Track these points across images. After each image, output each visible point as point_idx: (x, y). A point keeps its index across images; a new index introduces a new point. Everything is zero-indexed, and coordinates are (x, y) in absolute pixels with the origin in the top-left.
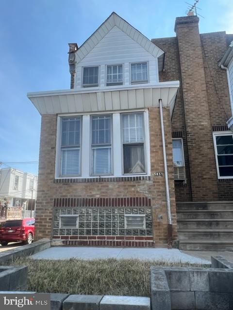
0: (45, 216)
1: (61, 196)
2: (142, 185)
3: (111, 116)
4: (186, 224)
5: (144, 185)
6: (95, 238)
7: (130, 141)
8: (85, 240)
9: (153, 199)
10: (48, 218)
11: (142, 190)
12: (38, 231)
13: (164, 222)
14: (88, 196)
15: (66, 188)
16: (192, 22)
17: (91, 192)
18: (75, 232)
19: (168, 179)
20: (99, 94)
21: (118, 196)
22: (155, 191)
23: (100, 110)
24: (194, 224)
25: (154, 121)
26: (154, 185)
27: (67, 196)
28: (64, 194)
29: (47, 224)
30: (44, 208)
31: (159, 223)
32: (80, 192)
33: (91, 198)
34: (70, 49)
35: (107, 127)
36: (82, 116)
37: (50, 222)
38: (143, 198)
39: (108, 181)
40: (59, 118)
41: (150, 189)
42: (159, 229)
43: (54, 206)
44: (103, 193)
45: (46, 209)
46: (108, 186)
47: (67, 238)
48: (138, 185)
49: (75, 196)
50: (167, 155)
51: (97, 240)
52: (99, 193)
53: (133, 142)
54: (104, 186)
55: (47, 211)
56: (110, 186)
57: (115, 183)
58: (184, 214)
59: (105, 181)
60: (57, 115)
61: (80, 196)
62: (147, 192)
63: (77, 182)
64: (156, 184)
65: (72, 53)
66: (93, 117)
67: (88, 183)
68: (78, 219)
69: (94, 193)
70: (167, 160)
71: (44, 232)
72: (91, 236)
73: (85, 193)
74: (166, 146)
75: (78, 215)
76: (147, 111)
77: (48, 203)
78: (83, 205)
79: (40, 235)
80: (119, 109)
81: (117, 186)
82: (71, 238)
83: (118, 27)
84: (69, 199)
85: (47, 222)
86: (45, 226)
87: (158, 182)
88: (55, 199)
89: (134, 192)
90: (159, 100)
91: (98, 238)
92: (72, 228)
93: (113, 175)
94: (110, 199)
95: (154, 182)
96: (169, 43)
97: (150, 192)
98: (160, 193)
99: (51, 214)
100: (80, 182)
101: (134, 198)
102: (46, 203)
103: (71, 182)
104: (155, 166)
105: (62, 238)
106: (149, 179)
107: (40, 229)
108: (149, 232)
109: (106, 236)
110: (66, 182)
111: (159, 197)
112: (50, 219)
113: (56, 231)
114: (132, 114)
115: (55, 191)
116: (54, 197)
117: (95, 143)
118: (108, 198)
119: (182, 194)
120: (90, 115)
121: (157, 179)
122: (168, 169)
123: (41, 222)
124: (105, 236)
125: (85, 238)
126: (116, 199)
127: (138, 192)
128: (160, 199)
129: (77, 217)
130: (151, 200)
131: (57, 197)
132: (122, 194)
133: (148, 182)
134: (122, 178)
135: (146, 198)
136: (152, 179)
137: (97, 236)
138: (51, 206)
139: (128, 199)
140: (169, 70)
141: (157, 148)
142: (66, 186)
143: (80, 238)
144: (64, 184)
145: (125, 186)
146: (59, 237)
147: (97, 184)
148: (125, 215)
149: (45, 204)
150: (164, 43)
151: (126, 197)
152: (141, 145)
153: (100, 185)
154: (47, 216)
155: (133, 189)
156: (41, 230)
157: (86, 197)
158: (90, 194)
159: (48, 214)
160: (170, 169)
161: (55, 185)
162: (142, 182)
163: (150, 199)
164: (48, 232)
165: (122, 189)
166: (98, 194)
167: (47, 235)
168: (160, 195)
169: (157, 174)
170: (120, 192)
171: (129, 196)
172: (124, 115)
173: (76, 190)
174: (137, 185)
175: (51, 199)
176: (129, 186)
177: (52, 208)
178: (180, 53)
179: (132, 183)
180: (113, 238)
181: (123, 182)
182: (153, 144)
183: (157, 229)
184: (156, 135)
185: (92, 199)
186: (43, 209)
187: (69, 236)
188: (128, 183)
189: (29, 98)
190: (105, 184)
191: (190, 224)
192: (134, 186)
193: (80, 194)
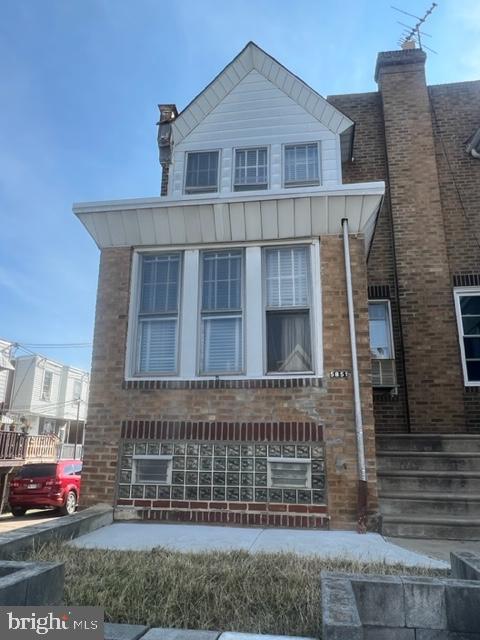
0: (103, 457)
1: (137, 417)
2: (304, 396)
3: (242, 252)
4: (396, 481)
5: (308, 396)
6: (204, 506)
7: (280, 304)
8: (185, 510)
9: (327, 426)
10: (109, 462)
11: (305, 407)
12: (88, 488)
13: (350, 475)
14: (192, 417)
15: (147, 400)
16: (411, 62)
17: (198, 410)
18: (164, 493)
19: (360, 385)
20: (219, 208)
21: (255, 418)
22: (332, 409)
23: (220, 239)
24: (414, 481)
25: (331, 264)
26: (330, 398)
27: (148, 416)
28: (143, 412)
29: (107, 475)
30: (100, 440)
31: (340, 477)
32: (177, 409)
33: (198, 422)
34: (161, 116)
35: (234, 276)
36: (183, 251)
37: (113, 471)
38: (307, 424)
39: (234, 387)
40: (135, 256)
41: (321, 404)
42: (340, 491)
43: (123, 436)
44: (224, 411)
45: (105, 444)
46: (233, 398)
47: (147, 504)
48: (296, 397)
49: (165, 417)
50: (357, 333)
51: (209, 510)
52: (214, 411)
53: (287, 307)
54: (226, 398)
55: (107, 447)
56: (239, 398)
57: (249, 392)
58: (392, 461)
59: (228, 387)
60: (132, 248)
61: (176, 417)
62: (314, 412)
63: (170, 388)
64: (334, 395)
65: (165, 123)
66: (205, 255)
67: (193, 391)
68: (171, 465)
69: (205, 411)
70: (358, 345)
71: (99, 490)
72: (198, 501)
73: (186, 410)
74: (356, 316)
75: (170, 457)
76: (316, 243)
77: (110, 430)
78: (182, 438)
79: (93, 496)
80: (260, 237)
81: (252, 399)
82: (156, 504)
83: (260, 73)
84: (153, 423)
85: (106, 470)
86: (104, 477)
87: (339, 391)
88: (124, 423)
89: (288, 410)
90: (343, 220)
91: (212, 505)
92: (158, 483)
93: (244, 374)
94: (237, 424)
95: (330, 391)
96: (364, 104)
97: (321, 412)
98: (342, 415)
99: (114, 454)
100: (175, 389)
101: (288, 424)
102: (106, 430)
103: (158, 387)
104: (333, 358)
105: (138, 504)
106: (320, 385)
107: (92, 483)
108: (319, 497)
109: (228, 502)
110: (148, 387)
111: (341, 423)
112: (112, 464)
113: (124, 490)
114: (286, 249)
115: (124, 405)
116: (123, 418)
117: (210, 307)
118: (234, 421)
119: (387, 417)
120: (200, 251)
121: (336, 384)
122: (359, 365)
123: (95, 470)
124: (226, 501)
125: (185, 505)
126: (250, 424)
127: (295, 411)
128: (342, 426)
129: (168, 461)
130: (324, 428)
131: (129, 419)
132: (264, 415)
133: (317, 390)
134: (264, 381)
135: (314, 425)
136: (325, 384)
137: (209, 502)
138: (116, 435)
139: (275, 424)
140: (363, 160)
141: (335, 319)
142: (146, 395)
143: (175, 505)
144: (143, 392)
145: (268, 398)
146: (130, 503)
147: (211, 392)
148: (269, 459)
149: (103, 432)
150: (353, 104)
151: (272, 422)
152: (304, 313)
153: (218, 395)
154: (108, 457)
155: (286, 405)
156: (94, 486)
157: (188, 419)
158: (198, 414)
159: (110, 453)
160: (363, 364)
161: (124, 393)
162: (305, 390)
163: (320, 427)
164: (109, 490)
165: (262, 405)
166: (212, 414)
167: (106, 497)
168: (342, 419)
169: (337, 374)
170: (259, 411)
171: (276, 420)
172: (269, 251)
173: (167, 403)
174: (293, 395)
175: (117, 423)
176: (276, 397)
177: (117, 440)
178: (387, 124)
179: (284, 393)
180: (243, 507)
181: (264, 390)
182: (329, 311)
183: (334, 491)
184: (335, 292)
185: (201, 424)
186: (98, 443)
187: (152, 500)
188: (276, 392)
189: (76, 214)
190: (227, 393)
191: (405, 481)
192: (288, 398)
193: (177, 414)
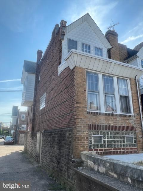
3: (112, 78)
5: (132, 120)
8: (107, 151)
10: (86, 137)
11: (132, 122)
12: (80, 146)
14: (107, 124)
15: (95, 118)
17: (108, 122)
18: (101, 146)
21: (121, 125)
22: (137, 123)
23: (109, 73)
25: (133, 86)
26: (136, 120)
27: (96, 123)
28: (94, 122)
29: (85, 141)
31: (139, 140)
32: (103, 121)
36: (98, 73)
37: (87, 140)
38: (132, 127)
39: (117, 116)
41: (135, 122)
43: (89, 129)
44: (115, 122)
46: (116, 119)
47: (97, 150)
49: (100, 123)
51: (113, 151)
56: (118, 119)
57: (120, 117)
59: (115, 116)
63: (101, 115)
67: (107, 116)
69: (110, 122)
71: (84, 147)
73: (105, 122)
77: (85, 127)
81: (120, 119)
83: (88, 23)
84: (97, 125)
88: (89, 125)
89: (128, 123)
90: (136, 75)
92: (99, 144)
94: (118, 126)
97: (135, 124)
99: (87, 135)
101: (129, 127)
102: (83, 127)
103: (98, 114)
104: (136, 110)
106: (134, 117)
109: (117, 148)
110: (95, 114)
114: (121, 79)
116: (88, 123)
121: (137, 117)
127: (130, 123)
129: (102, 137)
130: (136, 128)
131: (90, 123)
135: (134, 127)
137: (113, 148)
141: (135, 100)
144: (93, 115)
145: (124, 119)
147: (111, 117)
148: (125, 136)
151: (126, 126)
153: (113, 118)
156: (82, 146)
161: (88, 115)
164: (86, 146)
165: (123, 121)
166: (112, 123)
167: (86, 149)
169: (137, 114)
170: (122, 123)
173: (100, 119)
174: (129, 119)
179: (127, 118)
180: (120, 149)
181: (123, 117)
182: (134, 98)
183: (138, 144)
184: (135, 93)
185: (109, 126)
186: (81, 131)
192: (128, 120)
193: (103, 123)
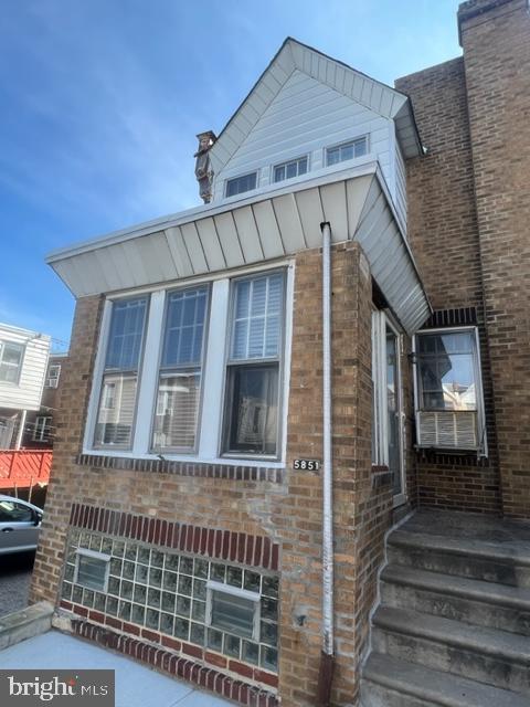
1: (85, 500)
2: (258, 495)
3: (208, 288)
5: (263, 496)
8: (117, 632)
9: (287, 546)
10: (57, 551)
11: (257, 513)
12: (38, 580)
13: (311, 636)
14: (133, 507)
15: (96, 480)
17: (140, 500)
19: (334, 485)
21: (196, 518)
22: (294, 519)
23: (182, 275)
25: (307, 294)
26: (292, 502)
27: (94, 501)
29: (54, 567)
30: (54, 524)
31: (298, 634)
32: (119, 497)
33: (138, 515)
34: (200, 147)
36: (150, 294)
37: (59, 564)
38: (259, 539)
39: (178, 472)
40: (108, 305)
41: (279, 511)
42: (295, 658)
43: (71, 522)
44: (166, 504)
45: (56, 528)
46: (176, 487)
47: (85, 613)
48: (249, 495)
49: (108, 504)
50: (334, 400)
51: (140, 639)
52: (156, 503)
53: (256, 359)
54: (168, 486)
56: (182, 489)
57: (194, 480)
59: (171, 471)
60: (103, 296)
61: (118, 506)
62: (270, 522)
63: (116, 466)
64: (297, 497)
65: (203, 153)
67: (136, 473)
68: (108, 568)
69: (146, 502)
70: (334, 419)
71: (47, 585)
72: (131, 623)
73: (127, 498)
74: (335, 372)
75: (109, 558)
76: (293, 263)
77: (62, 512)
79: (41, 591)
80: (224, 265)
81: (197, 491)
82: (92, 616)
83: (303, 71)
84: (97, 509)
85: (53, 561)
86: (50, 569)
87: (305, 492)
88: (74, 506)
89: (237, 513)
90: (322, 225)
92: (96, 589)
93: (195, 454)
94: (178, 525)
95: (293, 490)
97: (278, 522)
98: (307, 532)
99: (62, 543)
101: (235, 535)
102: (59, 512)
103: (106, 464)
104: (300, 439)
106: (279, 481)
107: (41, 575)
108: (272, 657)
109: (161, 634)
110: (96, 464)
111: (304, 544)
112: (60, 555)
113: (67, 589)
114: (259, 279)
115: (76, 484)
116: (74, 500)
118: (174, 521)
120: (166, 291)
121: (301, 481)
122: (334, 452)
123: (45, 559)
124: (158, 632)
125: (118, 625)
126: (191, 527)
127: (245, 515)
128: (306, 550)
130: (280, 549)
131: (78, 501)
132: (208, 516)
133: (275, 486)
134: (217, 466)
135: (267, 541)
136: (286, 479)
137: (141, 627)
138: (66, 520)
139: (219, 532)
141: (307, 378)
142: (95, 474)
143: (109, 621)
145: (215, 492)
147: (155, 477)
148: (211, 584)
149: (56, 514)
151: (216, 528)
152: (273, 366)
153: (162, 482)
154: (57, 546)
155: (235, 506)
157: (129, 511)
158: (139, 505)
159: (59, 541)
160: (344, 451)
161: (77, 469)
162: (259, 486)
163: (276, 547)
164: (54, 586)
165: (207, 501)
166: (153, 507)
168: (306, 539)
169: (304, 465)
170: (203, 510)
171: (220, 527)
173: (112, 487)
174: (245, 492)
176: (225, 492)
177: (66, 526)
179: (234, 486)
180: (176, 646)
181: (212, 481)
182: (299, 366)
183: (289, 656)
184: (309, 337)
185: (141, 518)
186: (52, 526)
187: (89, 609)
188: (224, 486)
189: (49, 264)
190: (170, 479)
192: (238, 495)
193: (119, 501)
